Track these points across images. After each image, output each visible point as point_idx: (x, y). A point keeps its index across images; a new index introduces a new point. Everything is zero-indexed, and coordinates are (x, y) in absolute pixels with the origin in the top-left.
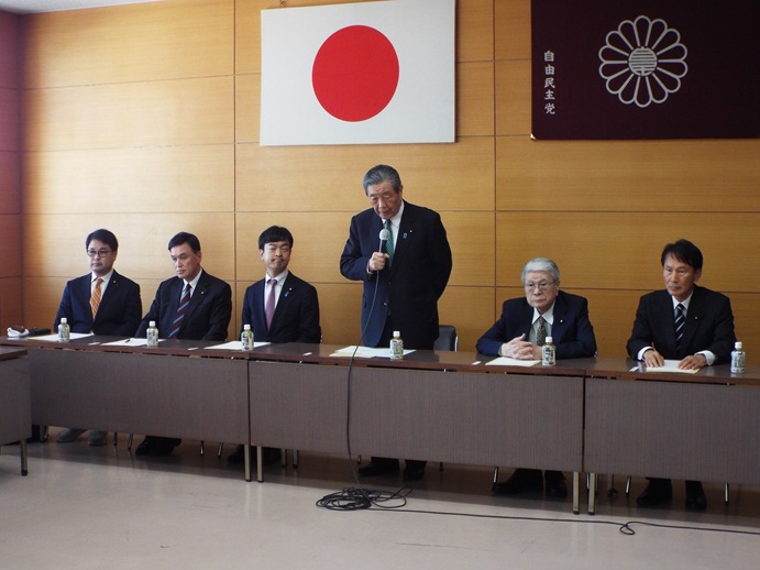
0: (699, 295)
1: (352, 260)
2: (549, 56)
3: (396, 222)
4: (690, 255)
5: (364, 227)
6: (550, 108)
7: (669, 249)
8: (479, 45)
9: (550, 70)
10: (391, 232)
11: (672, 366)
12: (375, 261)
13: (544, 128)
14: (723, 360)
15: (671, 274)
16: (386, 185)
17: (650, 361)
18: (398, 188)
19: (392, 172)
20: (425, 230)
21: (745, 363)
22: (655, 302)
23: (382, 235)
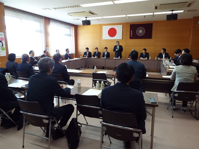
0: (146, 53)
1: (114, 50)
2: (131, 31)
3: (119, 47)
4: (145, 50)
5: (115, 47)
6: (131, 36)
7: (143, 49)
8: (125, 30)
9: (132, 32)
10: (118, 47)
11: (144, 59)
12: (117, 50)
13: (131, 38)
14: (148, 58)
15: (144, 51)
16: (118, 43)
17: (141, 58)
18: (119, 43)
19: (119, 42)
20: (121, 47)
21: (151, 58)
22: (142, 54)
23: (117, 47)
